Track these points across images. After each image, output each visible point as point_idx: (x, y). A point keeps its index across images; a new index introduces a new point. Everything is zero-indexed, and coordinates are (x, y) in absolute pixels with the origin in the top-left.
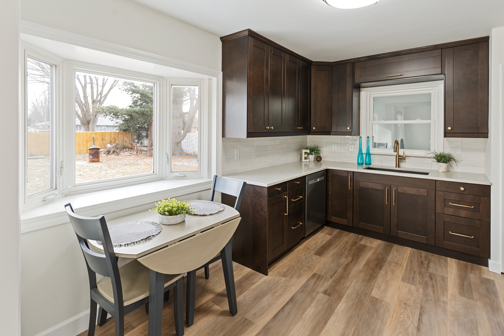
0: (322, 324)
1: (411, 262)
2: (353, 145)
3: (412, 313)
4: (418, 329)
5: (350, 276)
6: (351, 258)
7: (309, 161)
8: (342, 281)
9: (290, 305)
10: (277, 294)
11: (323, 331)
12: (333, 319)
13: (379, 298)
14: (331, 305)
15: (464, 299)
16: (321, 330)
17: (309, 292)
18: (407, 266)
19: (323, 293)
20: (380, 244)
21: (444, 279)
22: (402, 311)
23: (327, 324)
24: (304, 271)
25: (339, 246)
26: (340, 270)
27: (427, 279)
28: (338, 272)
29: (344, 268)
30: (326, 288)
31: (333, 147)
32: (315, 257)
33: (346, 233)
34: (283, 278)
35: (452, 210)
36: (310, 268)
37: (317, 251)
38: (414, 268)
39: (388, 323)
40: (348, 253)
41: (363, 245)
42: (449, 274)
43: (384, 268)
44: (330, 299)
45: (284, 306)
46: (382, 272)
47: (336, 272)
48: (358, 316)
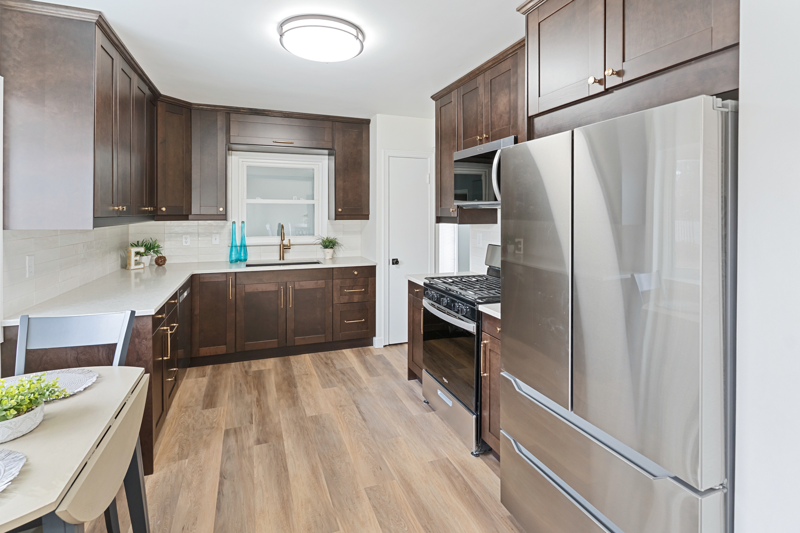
0: (283, 474)
1: (318, 367)
2: (218, 235)
3: (351, 410)
4: (364, 420)
5: (271, 409)
6: (256, 391)
7: (143, 267)
8: (267, 420)
9: (227, 483)
10: (194, 484)
11: (291, 479)
12: (290, 462)
13: (317, 414)
14: (277, 450)
15: (376, 378)
16: (288, 479)
17: (238, 453)
18: (317, 373)
19: (257, 445)
20: (275, 363)
21: (352, 369)
22: (343, 413)
23: (289, 470)
24: (208, 435)
25: (229, 385)
26: (255, 410)
27: (341, 376)
28: (253, 414)
29: (257, 405)
30: (256, 437)
31: (184, 240)
32: (207, 412)
33: (224, 365)
34: (183, 461)
35: (347, 297)
36: (213, 428)
37: (204, 404)
38: (324, 372)
39: (340, 430)
40: (247, 388)
41: (256, 371)
42: (353, 363)
43: (298, 385)
44: (270, 446)
45: (219, 489)
46: (300, 389)
47: (252, 415)
48: (311, 442)
